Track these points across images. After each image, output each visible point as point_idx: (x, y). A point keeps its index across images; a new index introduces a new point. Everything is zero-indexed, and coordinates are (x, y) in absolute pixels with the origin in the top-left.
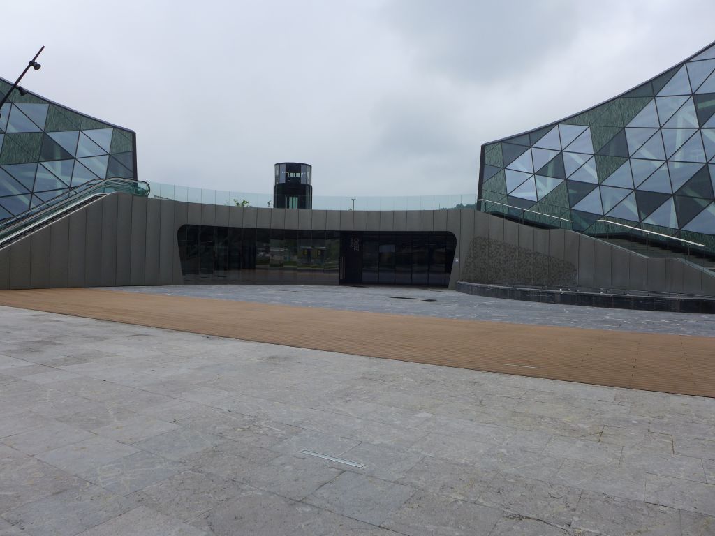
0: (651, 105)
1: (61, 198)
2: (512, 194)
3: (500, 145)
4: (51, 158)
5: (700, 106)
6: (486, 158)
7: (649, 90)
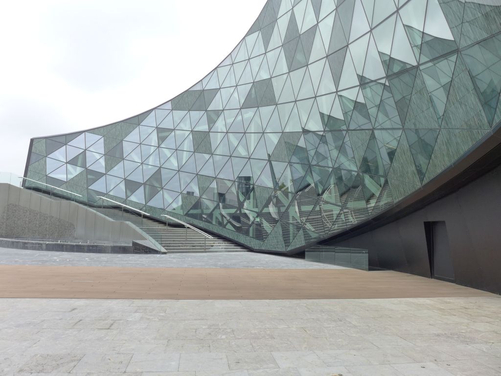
0: (137, 130)
2: (50, 175)
3: (44, 140)
5: (160, 135)
6: (33, 148)
7: (136, 121)
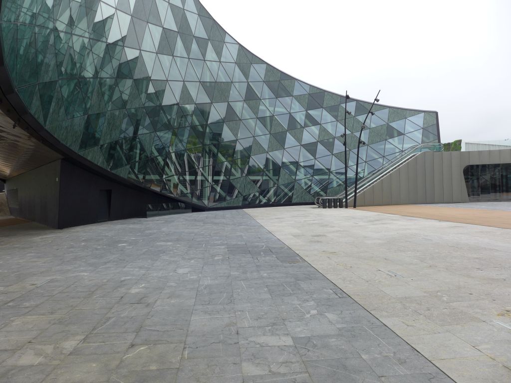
1: (398, 157)
4: (392, 137)
